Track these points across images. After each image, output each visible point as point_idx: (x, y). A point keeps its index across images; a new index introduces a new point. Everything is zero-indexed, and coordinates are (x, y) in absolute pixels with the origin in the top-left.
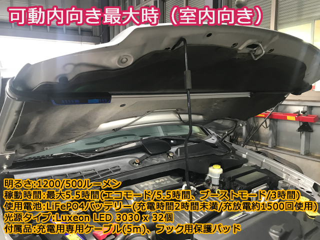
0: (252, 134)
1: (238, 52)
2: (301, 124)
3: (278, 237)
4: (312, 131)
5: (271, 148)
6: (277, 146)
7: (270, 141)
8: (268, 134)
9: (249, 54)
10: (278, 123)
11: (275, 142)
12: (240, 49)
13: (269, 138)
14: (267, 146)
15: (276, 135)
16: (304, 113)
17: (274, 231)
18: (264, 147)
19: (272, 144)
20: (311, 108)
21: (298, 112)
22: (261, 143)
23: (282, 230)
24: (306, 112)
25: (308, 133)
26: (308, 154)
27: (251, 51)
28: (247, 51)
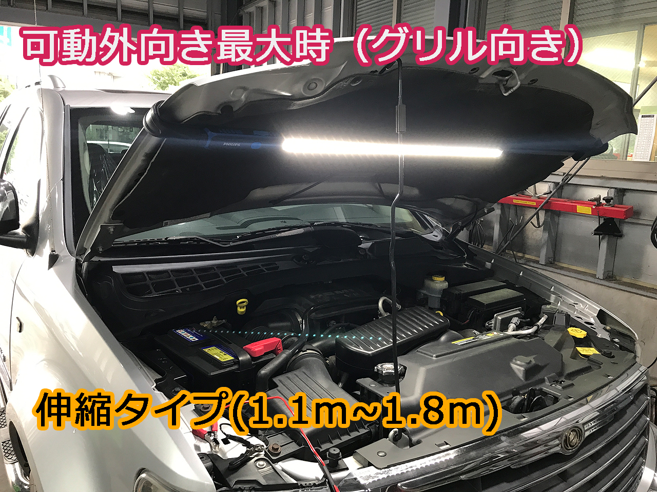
0: (510, 237)
1: (480, 81)
2: (602, 221)
3: (522, 369)
4: (621, 236)
5: (545, 265)
6: (556, 263)
7: (543, 252)
8: (541, 240)
9: (497, 85)
10: (561, 218)
11: (551, 255)
12: (483, 76)
13: (542, 247)
14: (537, 262)
15: (555, 243)
16: (608, 200)
17: (518, 362)
18: (532, 264)
19: (547, 258)
20: (622, 192)
21: (598, 199)
22: (527, 256)
23: (531, 361)
24: (612, 199)
25: (614, 239)
26: (610, 277)
27: (501, 81)
28: (494, 80)
